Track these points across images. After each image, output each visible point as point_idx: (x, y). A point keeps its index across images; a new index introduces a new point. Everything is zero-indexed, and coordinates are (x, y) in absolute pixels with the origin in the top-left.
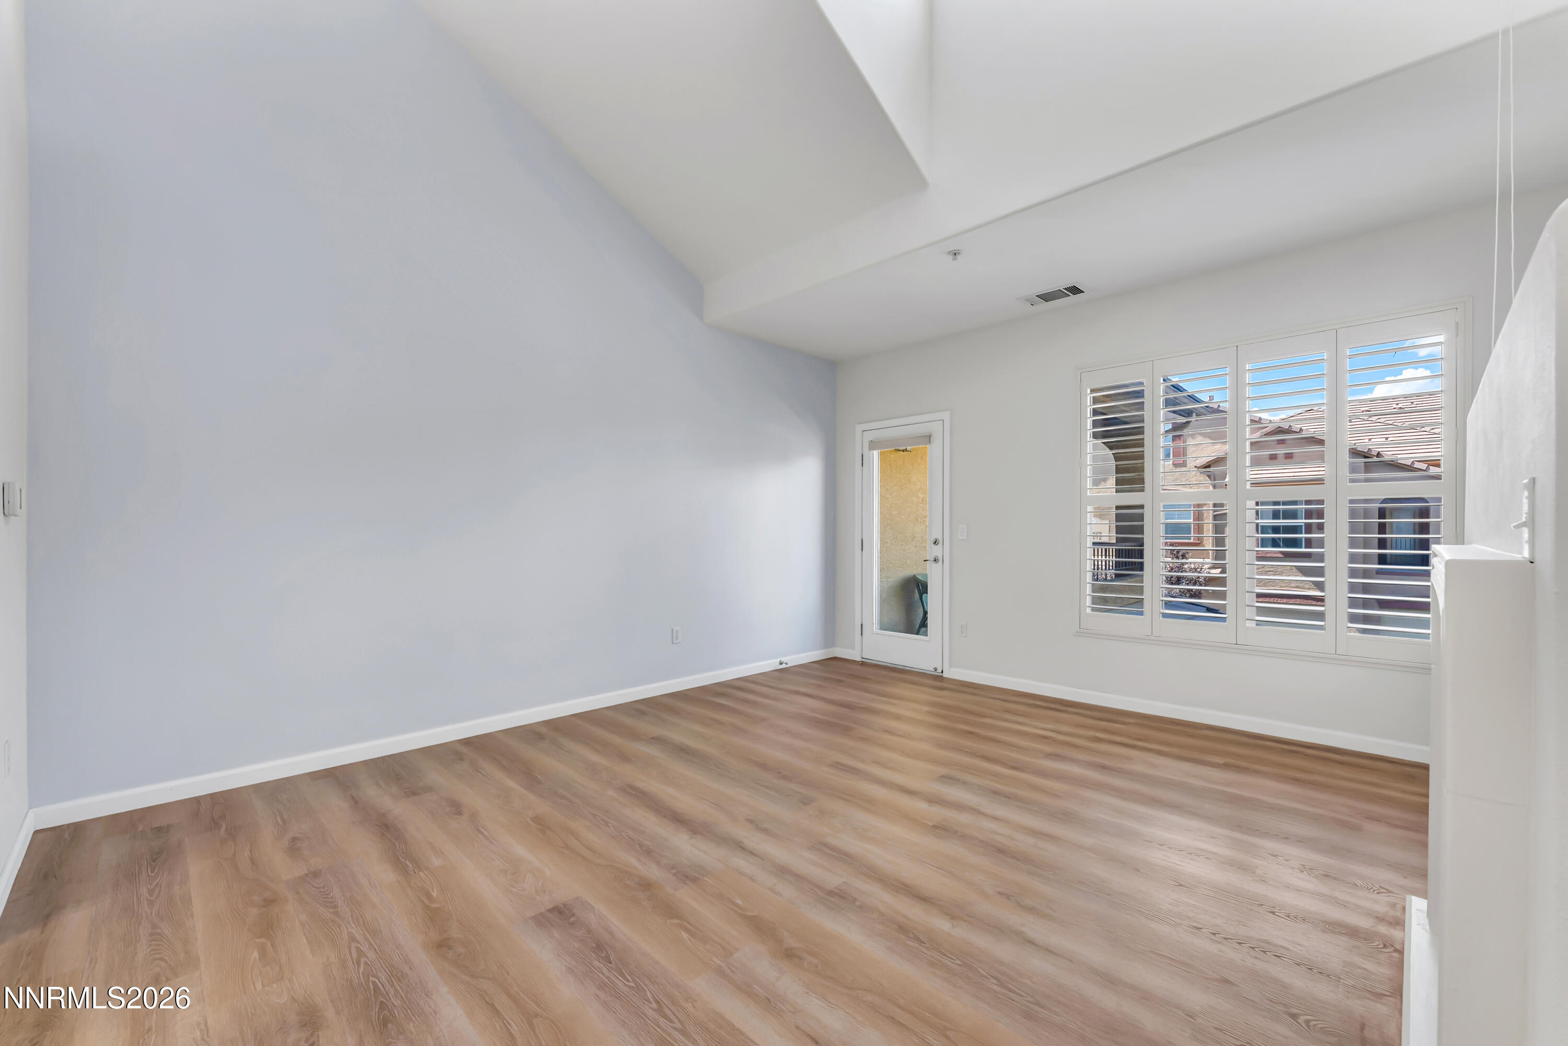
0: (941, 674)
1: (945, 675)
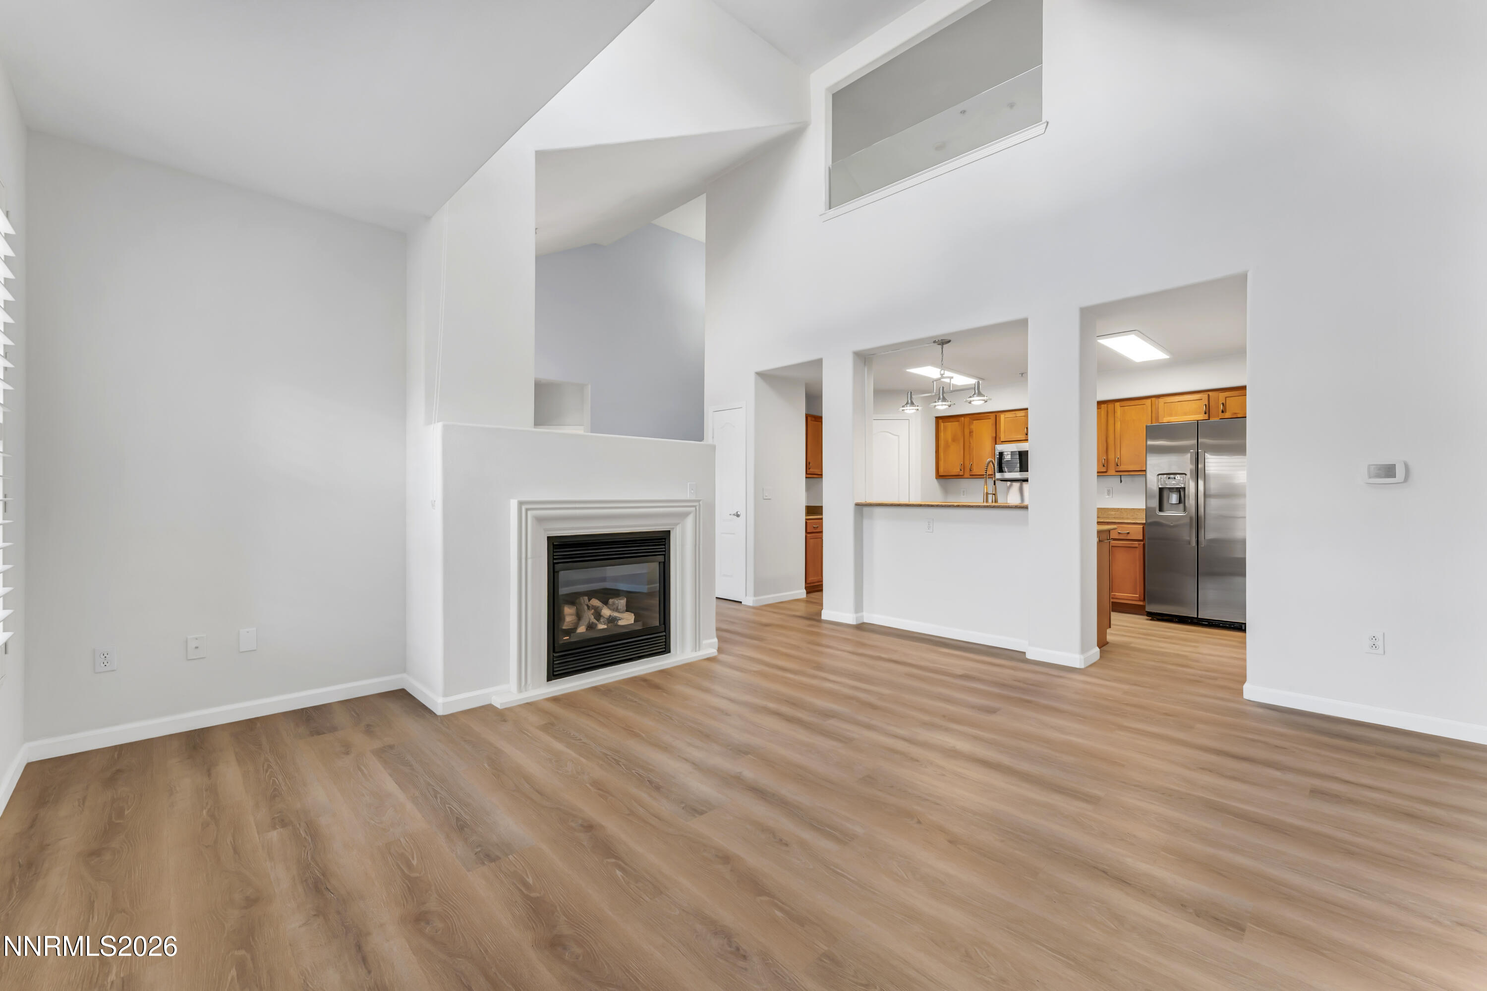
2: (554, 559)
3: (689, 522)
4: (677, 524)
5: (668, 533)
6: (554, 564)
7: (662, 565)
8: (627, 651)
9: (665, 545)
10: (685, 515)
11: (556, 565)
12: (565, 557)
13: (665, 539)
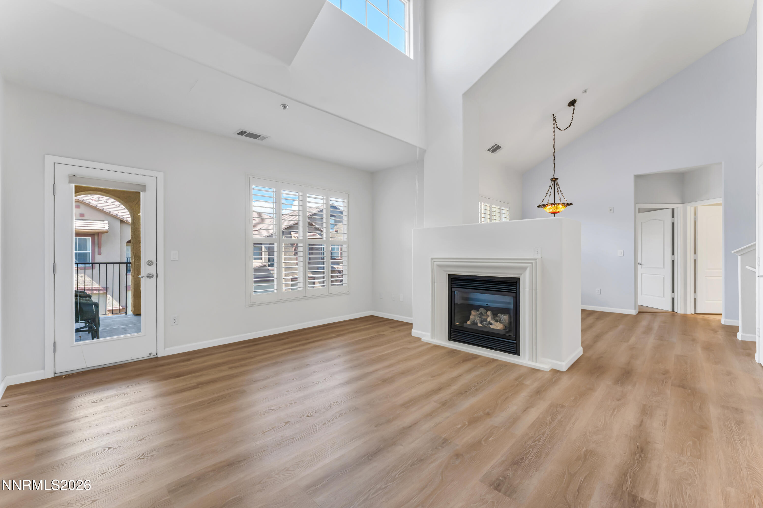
0: (156, 356)
1: (159, 355)
2: (451, 285)
3: (528, 272)
4: (521, 274)
5: (519, 279)
6: (451, 287)
7: (515, 298)
8: (488, 342)
9: (516, 286)
10: (525, 269)
11: (452, 288)
12: (457, 285)
13: (516, 283)
